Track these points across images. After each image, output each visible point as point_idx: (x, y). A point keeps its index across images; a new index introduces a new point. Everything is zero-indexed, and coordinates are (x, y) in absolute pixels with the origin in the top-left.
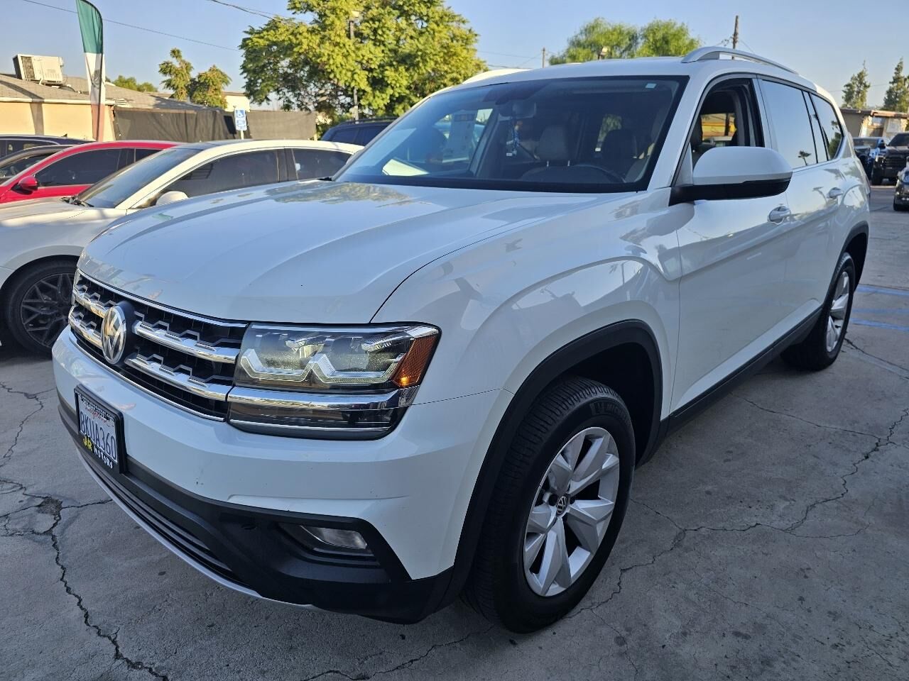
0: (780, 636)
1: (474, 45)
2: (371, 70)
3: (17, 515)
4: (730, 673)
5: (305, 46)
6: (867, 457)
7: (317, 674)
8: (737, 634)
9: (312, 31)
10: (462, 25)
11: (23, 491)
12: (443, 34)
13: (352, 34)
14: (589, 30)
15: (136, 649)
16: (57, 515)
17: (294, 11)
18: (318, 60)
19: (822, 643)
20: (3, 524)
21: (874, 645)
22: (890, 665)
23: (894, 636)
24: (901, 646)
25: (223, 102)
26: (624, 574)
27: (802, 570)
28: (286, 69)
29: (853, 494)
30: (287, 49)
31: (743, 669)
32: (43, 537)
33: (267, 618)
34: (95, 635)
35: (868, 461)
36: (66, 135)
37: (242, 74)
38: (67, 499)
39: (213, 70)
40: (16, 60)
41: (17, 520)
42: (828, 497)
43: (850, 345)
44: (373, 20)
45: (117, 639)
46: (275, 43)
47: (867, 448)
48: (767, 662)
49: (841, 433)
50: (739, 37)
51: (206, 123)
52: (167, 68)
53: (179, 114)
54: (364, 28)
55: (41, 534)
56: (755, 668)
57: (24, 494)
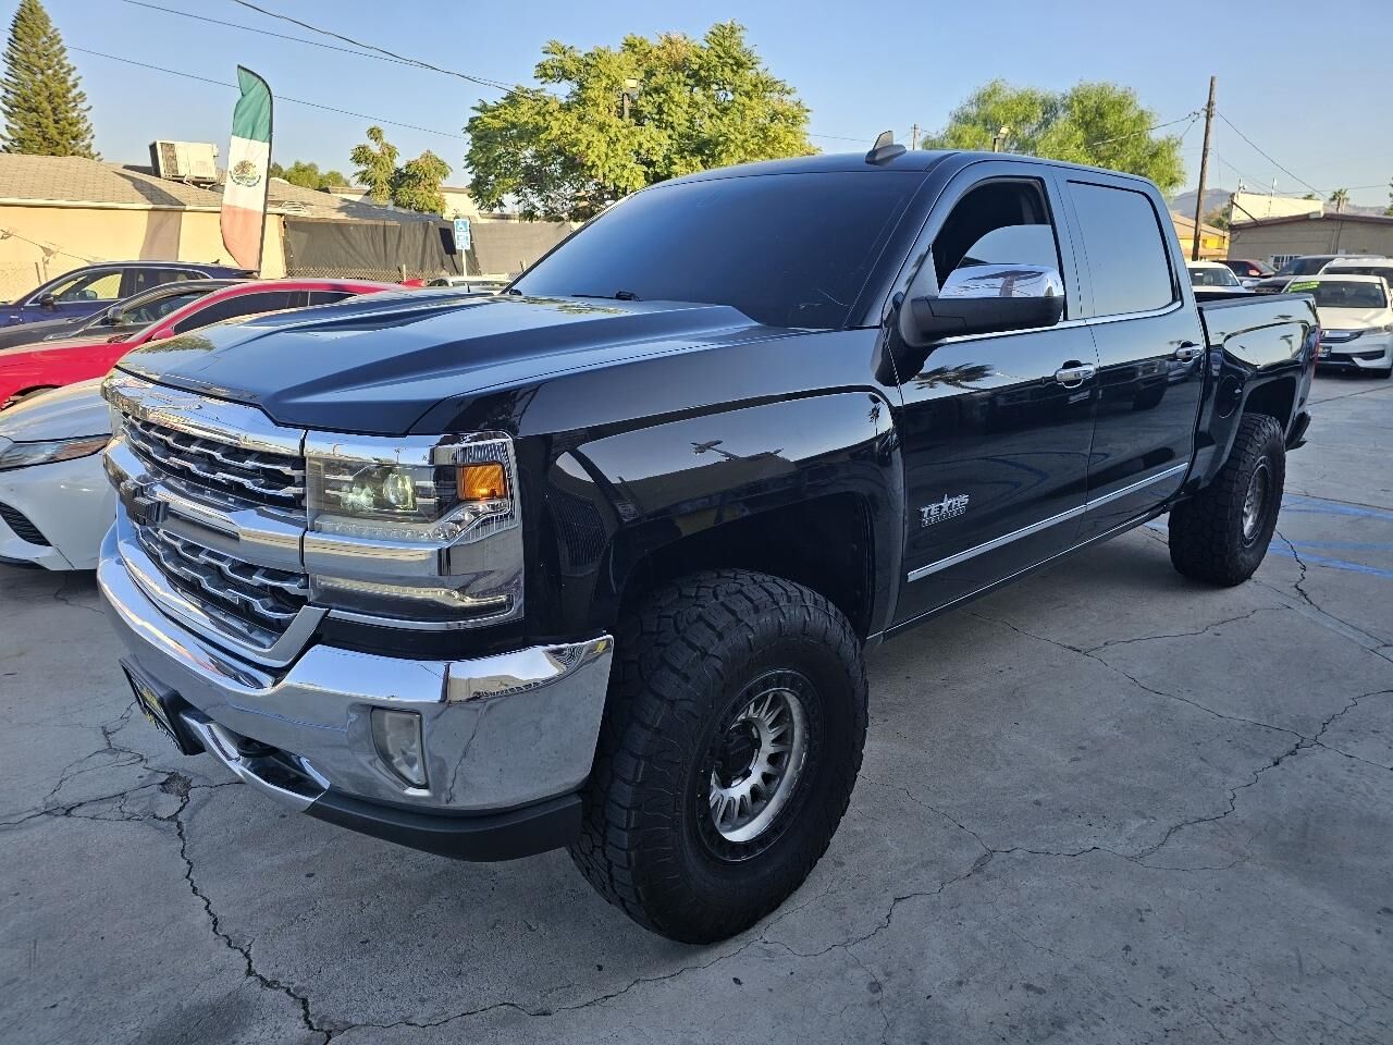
0: (1085, 993)
1: (804, 127)
2: (650, 164)
3: (135, 794)
4: (1007, 1034)
5: (556, 132)
6: (1276, 764)
7: (488, 1006)
8: (1028, 987)
9: (566, 108)
10: (786, 97)
11: (143, 763)
12: (759, 111)
13: (627, 113)
14: (982, 100)
15: (272, 965)
16: (184, 796)
17: (544, 79)
18: (574, 150)
19: (1139, 1006)
20: (118, 804)
21: (1209, 1012)
22: (1222, 1036)
23: (1240, 1001)
24: (1244, 1014)
25: (441, 203)
26: (898, 904)
27: (1139, 911)
28: (529, 161)
29: (1242, 812)
30: (531, 134)
31: (1025, 1030)
32: (166, 823)
33: (434, 937)
34: (225, 945)
35: (1276, 768)
36: (217, 262)
37: (467, 167)
38: (198, 776)
39: (428, 156)
40: (153, 148)
41: (136, 801)
42: (1203, 816)
43: (1303, 598)
44: (656, 90)
45: (251, 953)
46: (514, 125)
47: (1279, 751)
48: (1059, 1024)
49: (1249, 727)
50: (1216, 107)
51: (414, 239)
52: (361, 156)
53: (376, 226)
54: (645, 104)
55: (164, 820)
56: (1041, 1031)
57: (144, 768)
